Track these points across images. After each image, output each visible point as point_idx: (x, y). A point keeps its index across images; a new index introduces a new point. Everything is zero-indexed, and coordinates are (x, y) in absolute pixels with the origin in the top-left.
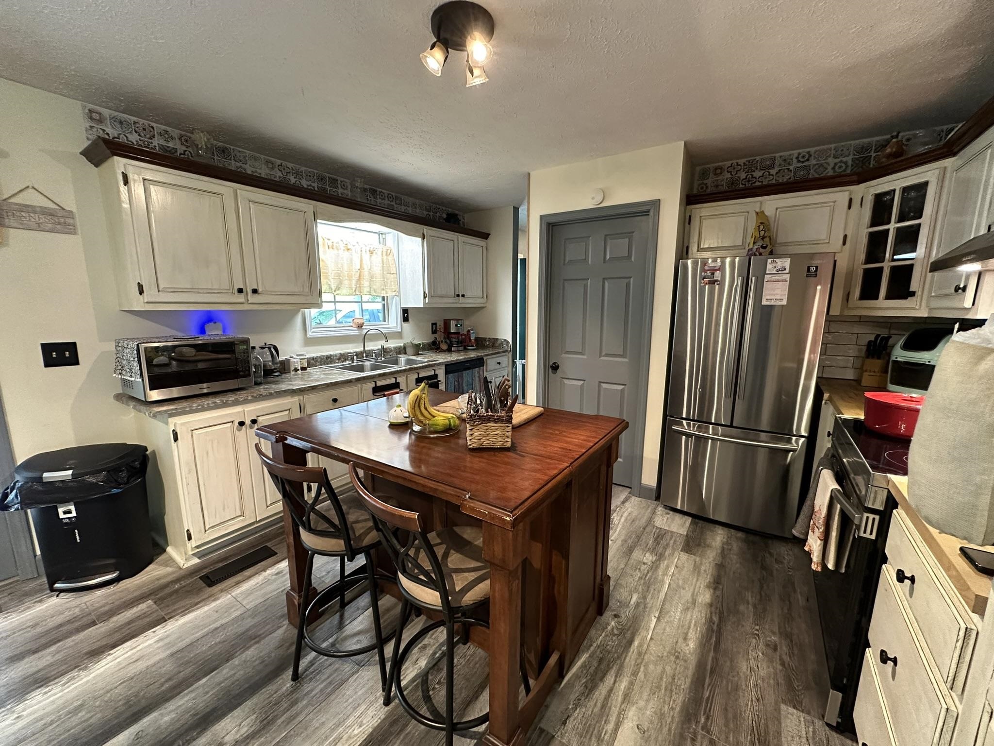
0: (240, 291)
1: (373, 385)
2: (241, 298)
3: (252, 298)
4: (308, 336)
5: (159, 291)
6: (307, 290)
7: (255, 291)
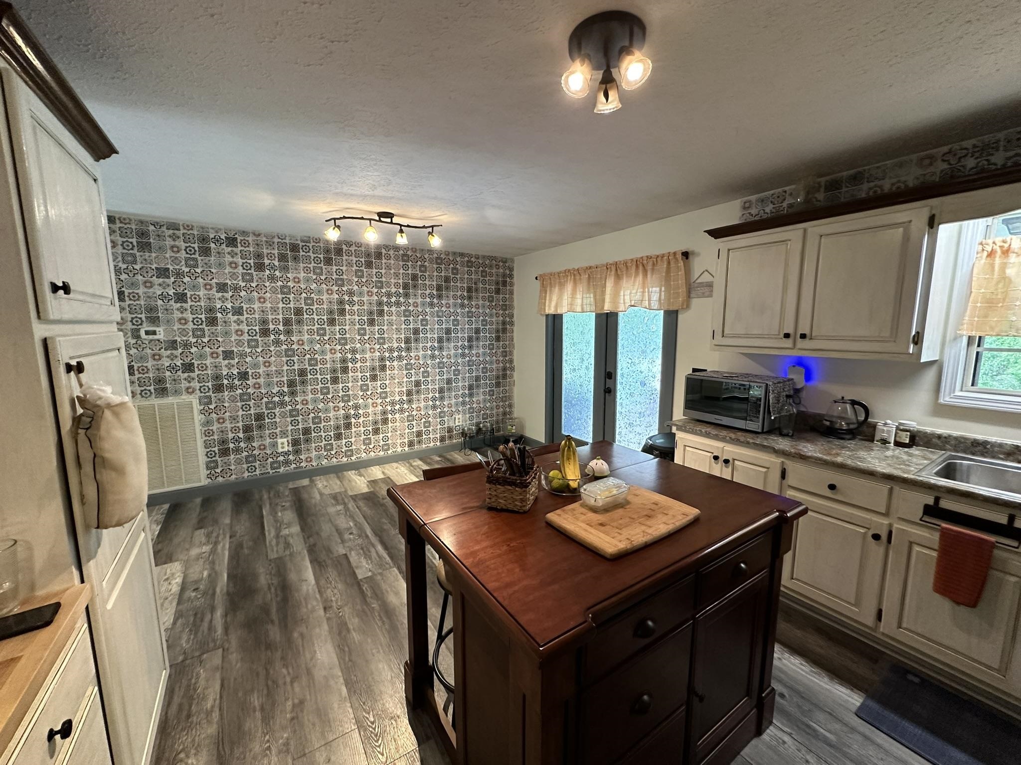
0: (787, 336)
1: (930, 501)
2: (788, 343)
3: (801, 343)
4: (941, 401)
5: (723, 336)
6: (886, 333)
7: (803, 336)
